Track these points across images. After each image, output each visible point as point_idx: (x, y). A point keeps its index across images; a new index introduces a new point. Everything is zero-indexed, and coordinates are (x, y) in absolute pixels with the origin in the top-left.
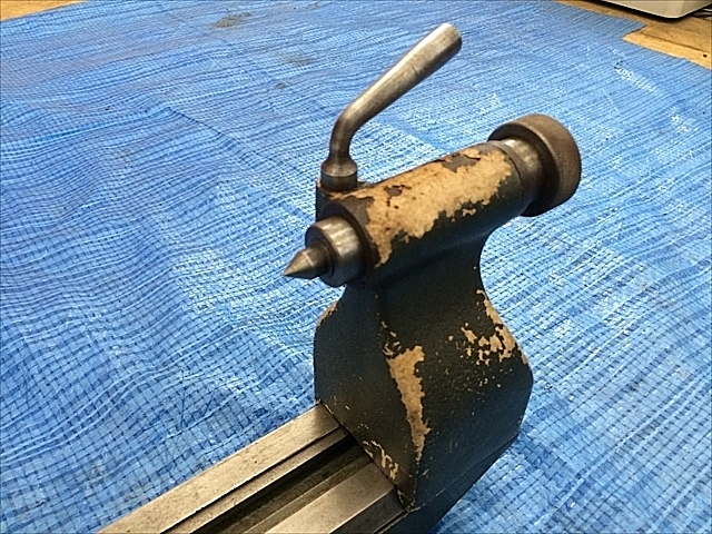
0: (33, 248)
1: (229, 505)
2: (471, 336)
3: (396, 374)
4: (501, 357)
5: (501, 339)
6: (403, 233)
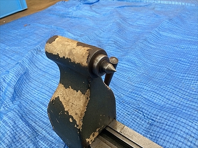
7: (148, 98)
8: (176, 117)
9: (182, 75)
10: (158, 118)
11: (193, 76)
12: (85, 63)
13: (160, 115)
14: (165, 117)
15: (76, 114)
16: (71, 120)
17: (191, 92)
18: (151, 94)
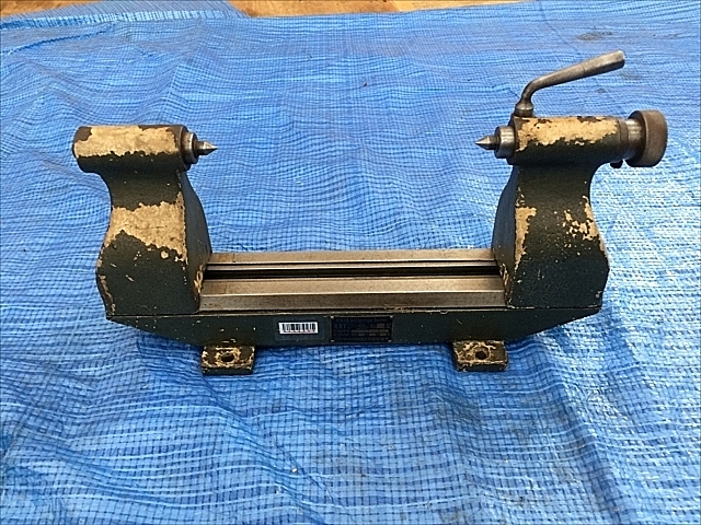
0: (391, 146)
1: (424, 265)
2: (569, 217)
3: (517, 217)
4: (584, 237)
5: (588, 227)
6: (536, 140)
7: (235, 222)
8: (294, 229)
9: (270, 167)
10: (269, 241)
11: (289, 163)
12: (173, 149)
13: (270, 236)
14: (279, 236)
15: (172, 239)
16: (164, 255)
17: (298, 189)
18: (236, 215)
